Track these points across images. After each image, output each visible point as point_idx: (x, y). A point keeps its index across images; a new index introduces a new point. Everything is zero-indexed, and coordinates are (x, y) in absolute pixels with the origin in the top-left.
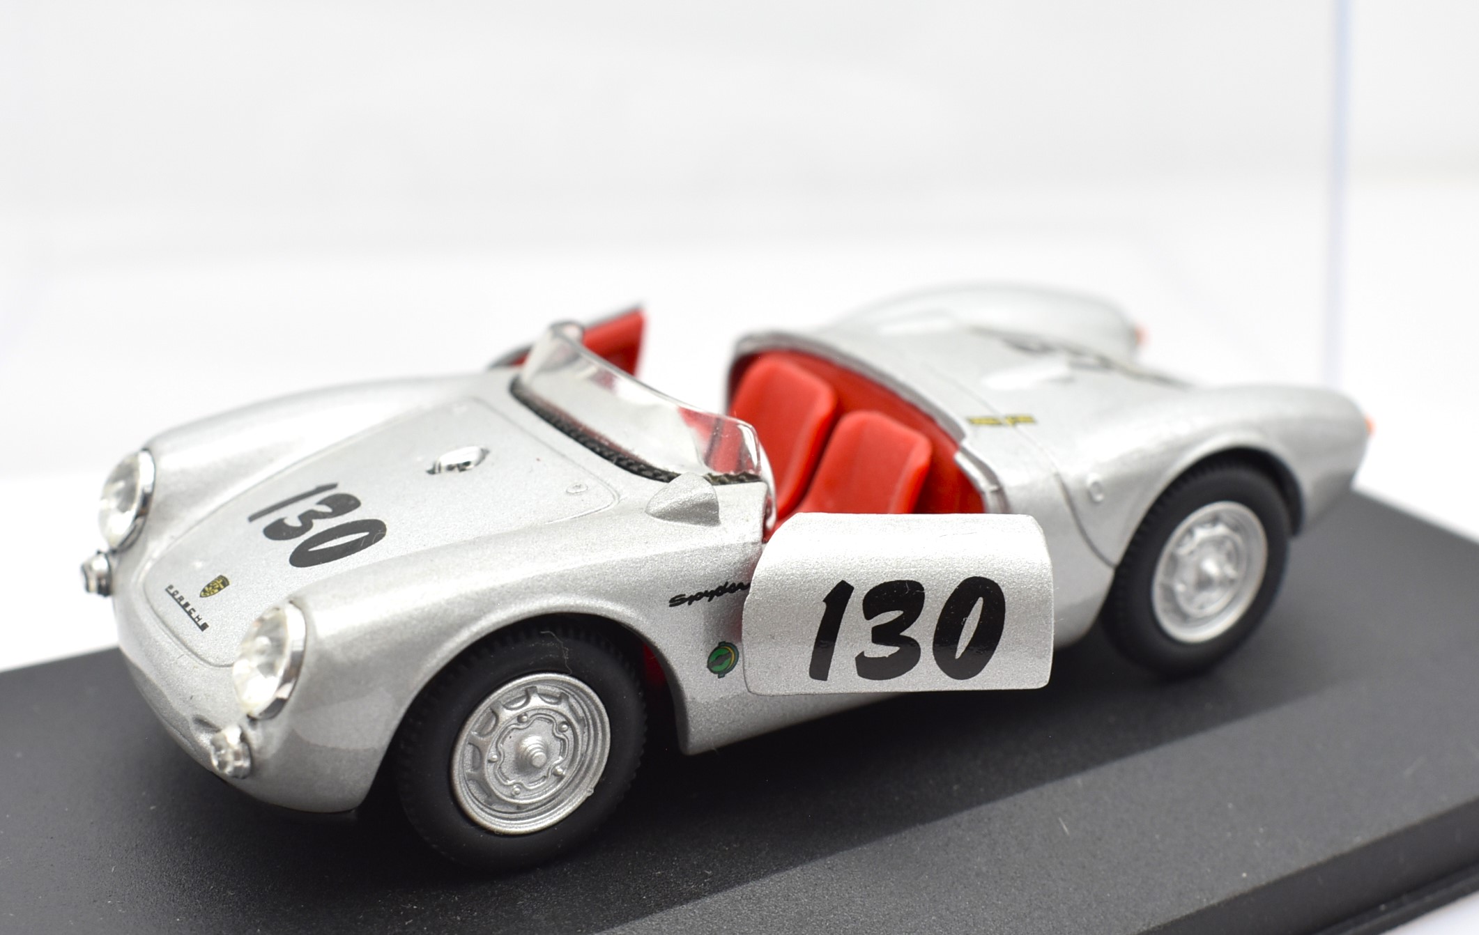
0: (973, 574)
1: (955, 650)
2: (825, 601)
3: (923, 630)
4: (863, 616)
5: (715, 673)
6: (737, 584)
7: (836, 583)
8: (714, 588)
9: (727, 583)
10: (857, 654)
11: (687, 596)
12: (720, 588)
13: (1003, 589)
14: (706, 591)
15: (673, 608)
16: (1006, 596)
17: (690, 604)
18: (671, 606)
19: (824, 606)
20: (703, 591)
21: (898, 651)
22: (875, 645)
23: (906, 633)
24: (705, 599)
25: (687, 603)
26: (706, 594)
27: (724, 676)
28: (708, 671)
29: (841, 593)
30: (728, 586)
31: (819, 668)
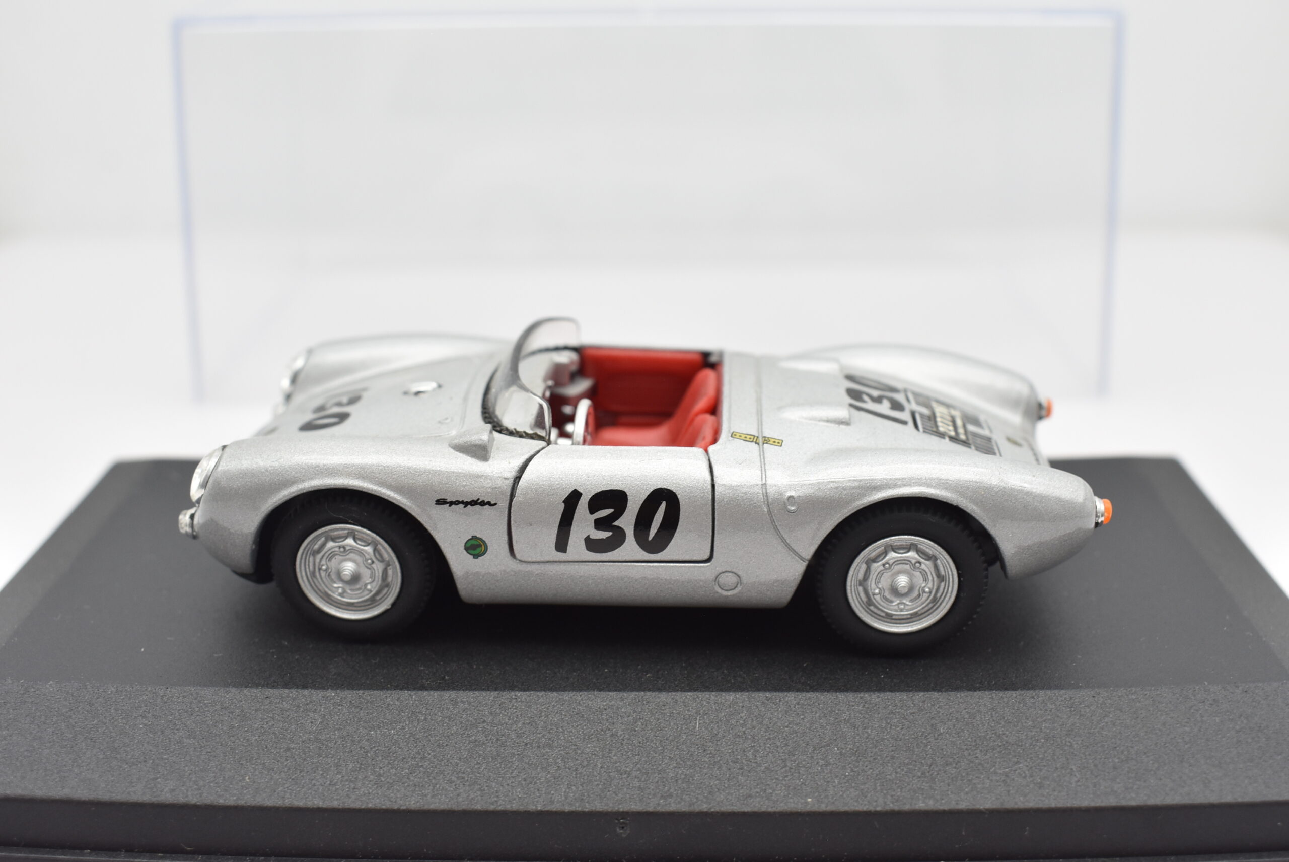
0: (659, 486)
1: (648, 535)
2: (564, 502)
3: (627, 522)
4: (588, 512)
5: (471, 554)
6: (486, 501)
7: (571, 490)
8: (469, 501)
9: (478, 499)
10: (585, 536)
11: (448, 501)
12: (473, 501)
13: (679, 497)
14: (463, 501)
15: (437, 506)
16: (681, 501)
17: (450, 506)
18: (436, 504)
19: (563, 505)
20: (461, 500)
21: (612, 535)
22: (596, 531)
23: (616, 523)
24: (461, 506)
25: (448, 505)
26: (462, 502)
27: (477, 558)
28: (465, 552)
29: (574, 498)
30: (479, 501)
31: (562, 544)
